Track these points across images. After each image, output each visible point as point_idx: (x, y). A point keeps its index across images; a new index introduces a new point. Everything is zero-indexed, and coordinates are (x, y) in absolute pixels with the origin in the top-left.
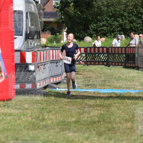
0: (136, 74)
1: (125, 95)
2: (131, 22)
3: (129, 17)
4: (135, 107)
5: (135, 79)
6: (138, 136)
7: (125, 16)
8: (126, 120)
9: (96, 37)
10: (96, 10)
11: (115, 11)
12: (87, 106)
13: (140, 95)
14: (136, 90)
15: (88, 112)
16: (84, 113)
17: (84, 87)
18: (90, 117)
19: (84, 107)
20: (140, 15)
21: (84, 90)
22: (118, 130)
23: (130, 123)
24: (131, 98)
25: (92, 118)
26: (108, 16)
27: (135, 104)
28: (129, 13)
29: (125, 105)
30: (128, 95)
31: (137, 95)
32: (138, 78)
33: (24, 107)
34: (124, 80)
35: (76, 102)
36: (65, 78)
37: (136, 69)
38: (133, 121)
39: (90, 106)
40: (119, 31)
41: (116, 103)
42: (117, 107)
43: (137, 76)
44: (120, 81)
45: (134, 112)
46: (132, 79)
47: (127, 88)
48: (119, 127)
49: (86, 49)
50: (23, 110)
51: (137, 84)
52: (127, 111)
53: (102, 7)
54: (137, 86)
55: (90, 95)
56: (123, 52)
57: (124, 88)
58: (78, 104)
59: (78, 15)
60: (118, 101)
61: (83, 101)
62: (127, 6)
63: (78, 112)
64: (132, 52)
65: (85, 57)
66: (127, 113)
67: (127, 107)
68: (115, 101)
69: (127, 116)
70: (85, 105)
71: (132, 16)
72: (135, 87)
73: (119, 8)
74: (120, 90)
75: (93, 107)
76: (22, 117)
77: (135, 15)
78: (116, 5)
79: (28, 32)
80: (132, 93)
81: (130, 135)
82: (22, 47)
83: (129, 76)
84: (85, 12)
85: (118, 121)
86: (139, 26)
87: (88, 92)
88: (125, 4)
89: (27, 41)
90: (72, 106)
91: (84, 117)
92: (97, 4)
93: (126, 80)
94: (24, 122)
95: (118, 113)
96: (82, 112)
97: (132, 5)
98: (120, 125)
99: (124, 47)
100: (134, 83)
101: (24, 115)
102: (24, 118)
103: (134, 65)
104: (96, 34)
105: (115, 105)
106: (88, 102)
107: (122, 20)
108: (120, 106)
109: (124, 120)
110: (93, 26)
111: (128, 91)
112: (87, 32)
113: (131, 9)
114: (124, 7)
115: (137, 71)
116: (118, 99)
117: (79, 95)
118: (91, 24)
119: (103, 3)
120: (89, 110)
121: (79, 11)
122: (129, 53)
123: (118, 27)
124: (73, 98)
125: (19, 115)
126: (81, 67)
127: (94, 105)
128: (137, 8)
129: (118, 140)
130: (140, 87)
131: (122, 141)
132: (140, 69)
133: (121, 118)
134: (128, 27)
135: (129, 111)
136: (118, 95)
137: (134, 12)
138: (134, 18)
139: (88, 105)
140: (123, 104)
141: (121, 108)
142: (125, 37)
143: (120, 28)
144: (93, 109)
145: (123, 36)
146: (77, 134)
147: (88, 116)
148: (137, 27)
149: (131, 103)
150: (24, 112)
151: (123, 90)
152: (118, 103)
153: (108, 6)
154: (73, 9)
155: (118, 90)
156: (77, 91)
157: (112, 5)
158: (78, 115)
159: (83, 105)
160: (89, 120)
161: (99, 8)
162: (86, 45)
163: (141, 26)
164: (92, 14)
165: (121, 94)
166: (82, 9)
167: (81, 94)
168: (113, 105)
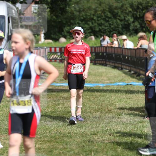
0: (104, 70)
1: (95, 88)
2: (100, 25)
3: (98, 20)
4: (103, 99)
5: (104, 75)
6: (106, 124)
7: (95, 20)
8: (96, 110)
9: (69, 38)
10: (70, 15)
11: (86, 15)
12: (61, 99)
13: (107, 88)
14: (104, 84)
15: (62, 104)
16: (59, 104)
17: (59, 82)
18: (64, 108)
19: (59, 99)
20: (107, 19)
21: (59, 85)
22: (88, 119)
23: (99, 112)
24: (99, 91)
25: (66, 108)
26: (79, 20)
27: (103, 96)
28: (98, 17)
29: (95, 97)
30: (97, 88)
31: (105, 88)
32: (106, 73)
33: (6, 99)
34: (94, 75)
35: (52, 94)
36: (43, 74)
37: (105, 66)
38: (101, 111)
39: (64, 98)
40: (90, 33)
41: (87, 96)
42: (88, 99)
43: (105, 71)
44: (91, 76)
45: (103, 103)
46: (101, 75)
47: (97, 82)
48: (90, 116)
49: (61, 49)
50: (5, 102)
51: (105, 78)
52: (96, 103)
53: (75, 12)
54: (105, 80)
55: (64, 89)
56: (93, 51)
57: (94, 82)
58: (54, 97)
59: (54, 19)
60: (88, 94)
61: (58, 94)
62: (96, 11)
63: (54, 104)
64: (100, 51)
65: (60, 56)
66: (96, 104)
67: (97, 99)
68: (86, 94)
69: (97, 106)
70: (60, 98)
71: (101, 20)
72: (103, 81)
73: (89, 13)
74: (90, 84)
75: (67, 99)
76: (5, 109)
77: (103, 19)
78: (87, 10)
79: (10, 34)
80: (101, 86)
81: (99, 123)
82: (4, 47)
83: (98, 71)
84: (60, 16)
85: (89, 111)
86: (106, 28)
87: (63, 86)
88: (95, 9)
89: (9, 43)
90: (49, 99)
91: (59, 107)
92: (70, 10)
93: (96, 75)
94: (6, 113)
95: (88, 104)
96: (57, 103)
97: (101, 10)
98: (90, 114)
99: (94, 47)
100: (102, 78)
101: (7, 107)
102: (6, 109)
103: (102, 62)
104: (70, 36)
105: (86, 97)
106: (62, 95)
107: (92, 23)
108: (90, 98)
109: (93, 110)
110: (66, 29)
111: (97, 85)
112: (61, 34)
113: (100, 14)
114: (94, 12)
115: (105, 67)
116: (88, 91)
117: (54, 88)
118: (65, 27)
119: (75, 8)
120: (64, 102)
121: (54, 15)
122: (98, 51)
123: (89, 30)
124: (49, 91)
125: (2, 107)
126: (57, 65)
127: (68, 97)
128: (104, 13)
129: (89, 127)
130: (107, 82)
131: (92, 128)
132: (108, 65)
133: (91, 108)
134: (97, 29)
135: (98, 102)
136: (88, 89)
137: (102, 16)
138: (103, 22)
139: (62, 97)
140: (93, 96)
141: (91, 99)
142: (95, 38)
143: (90, 31)
144: (67, 100)
145: (93, 37)
146: (53, 123)
147: (63, 107)
148: (105, 30)
149: (100, 95)
150: (7, 104)
151: (93, 84)
152: (89, 95)
153: (80, 11)
154: (49, 14)
155: (89, 84)
156: (52, 86)
157: (83, 10)
158: (54, 106)
159: (58, 97)
160: (63, 110)
161: (72, 13)
162: (61, 46)
163: (108, 28)
164: (66, 19)
165: (91, 87)
166: (57, 14)
167: (56, 88)
168: (84, 97)
